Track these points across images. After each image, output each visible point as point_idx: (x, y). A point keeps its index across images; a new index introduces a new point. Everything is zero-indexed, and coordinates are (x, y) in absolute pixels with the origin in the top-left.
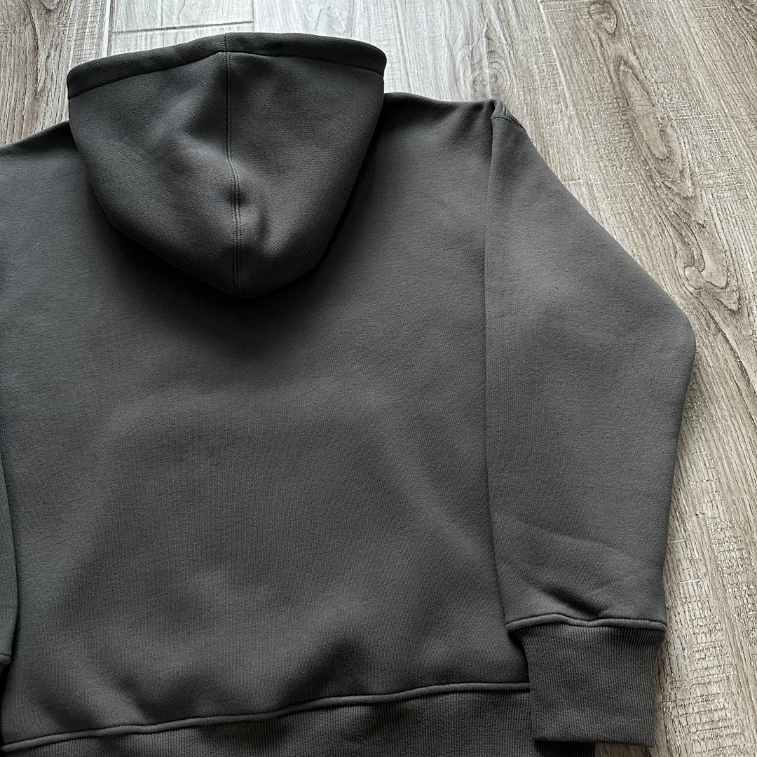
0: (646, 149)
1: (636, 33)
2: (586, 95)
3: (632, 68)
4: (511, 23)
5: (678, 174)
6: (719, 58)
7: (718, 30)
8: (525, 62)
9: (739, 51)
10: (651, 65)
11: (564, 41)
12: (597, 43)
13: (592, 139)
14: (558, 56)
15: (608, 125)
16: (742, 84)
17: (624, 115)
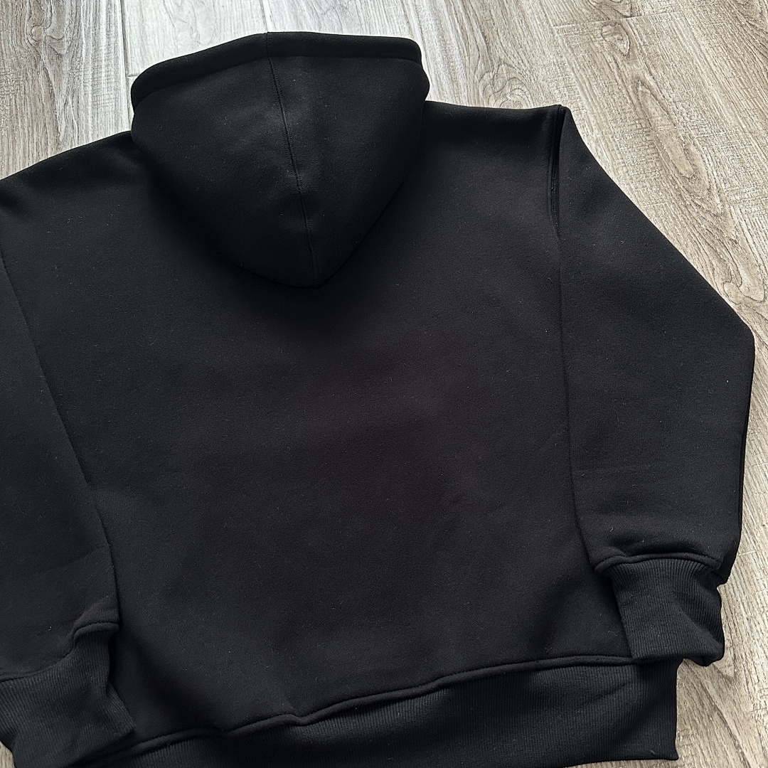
0: (673, 169)
1: (650, 53)
2: (610, 118)
3: (649, 88)
4: (528, 48)
5: (706, 192)
6: (731, 75)
7: (727, 47)
8: (547, 86)
9: (748, 66)
10: (668, 84)
11: (582, 64)
12: (613, 64)
13: (620, 161)
14: (578, 80)
15: (634, 146)
16: (755, 99)
17: (648, 135)
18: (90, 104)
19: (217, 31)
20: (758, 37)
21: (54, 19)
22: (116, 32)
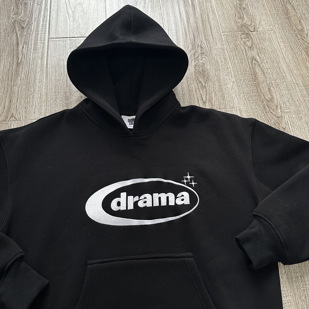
0: (263, 96)
1: (259, 47)
2: (240, 73)
3: (257, 62)
4: (210, 41)
5: (275, 107)
6: (291, 59)
7: (291, 47)
8: (216, 58)
9: (299, 56)
10: (265, 61)
11: (231, 50)
12: (244, 51)
13: (242, 91)
14: (229, 56)
15: (248, 86)
16: (300, 70)
17: (255, 81)
18: (32, 48)
19: (87, 23)
20: (305, 44)
21: (23, 12)
22: (47, 20)
